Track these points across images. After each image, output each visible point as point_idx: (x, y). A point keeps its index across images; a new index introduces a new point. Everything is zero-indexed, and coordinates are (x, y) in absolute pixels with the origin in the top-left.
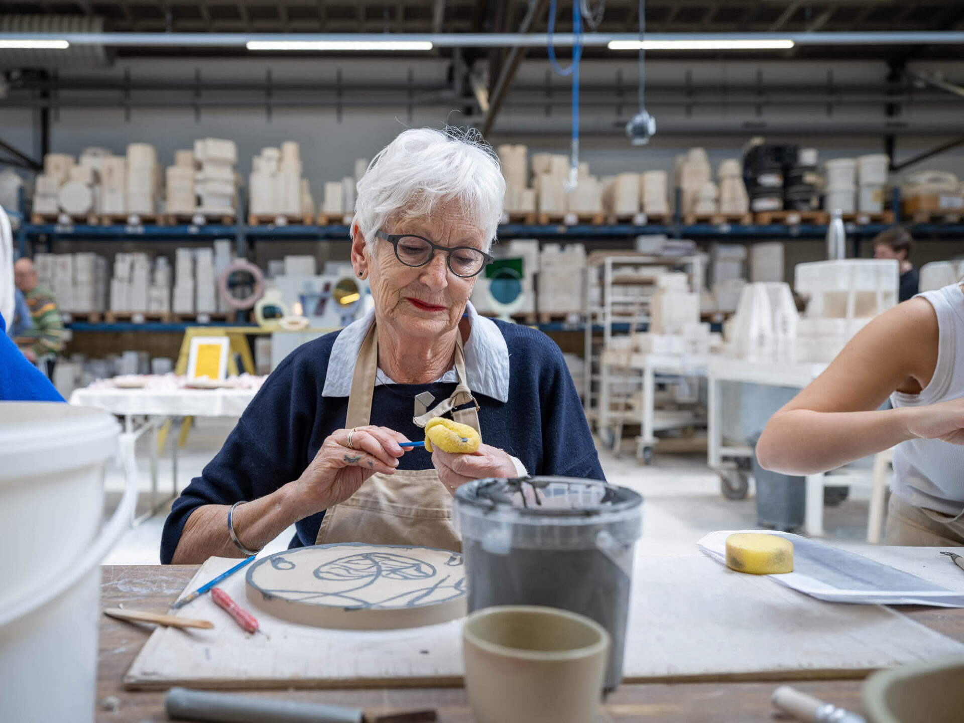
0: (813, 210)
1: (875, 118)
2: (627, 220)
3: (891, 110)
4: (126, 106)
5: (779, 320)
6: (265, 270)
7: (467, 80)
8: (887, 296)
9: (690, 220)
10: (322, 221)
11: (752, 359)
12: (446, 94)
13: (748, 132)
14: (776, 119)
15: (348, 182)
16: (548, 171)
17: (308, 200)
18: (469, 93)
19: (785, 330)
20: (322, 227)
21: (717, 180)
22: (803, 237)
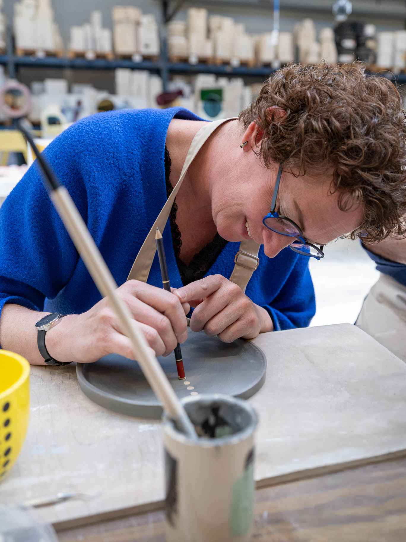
0: (370, 63)
2: (268, 65)
6: (30, 88)
10: (70, 55)
15: (87, 27)
16: (220, 28)
17: (59, 39)
20: (71, 60)
21: (318, 40)
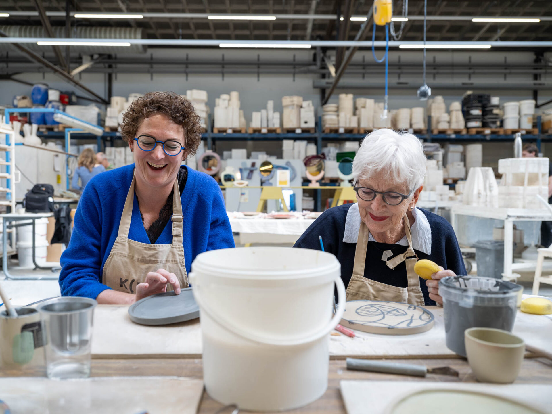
0: (497, 127)
1: (528, 81)
3: (536, 77)
4: (151, 72)
5: (488, 186)
6: (221, 155)
7: (323, 60)
8: (543, 175)
9: (436, 132)
10: (250, 131)
11: (475, 205)
12: (313, 68)
13: (464, 87)
14: (478, 81)
15: (264, 112)
16: (364, 107)
17: (243, 120)
18: (324, 67)
19: (491, 191)
20: (250, 134)
21: (449, 112)
22: (492, 140)
